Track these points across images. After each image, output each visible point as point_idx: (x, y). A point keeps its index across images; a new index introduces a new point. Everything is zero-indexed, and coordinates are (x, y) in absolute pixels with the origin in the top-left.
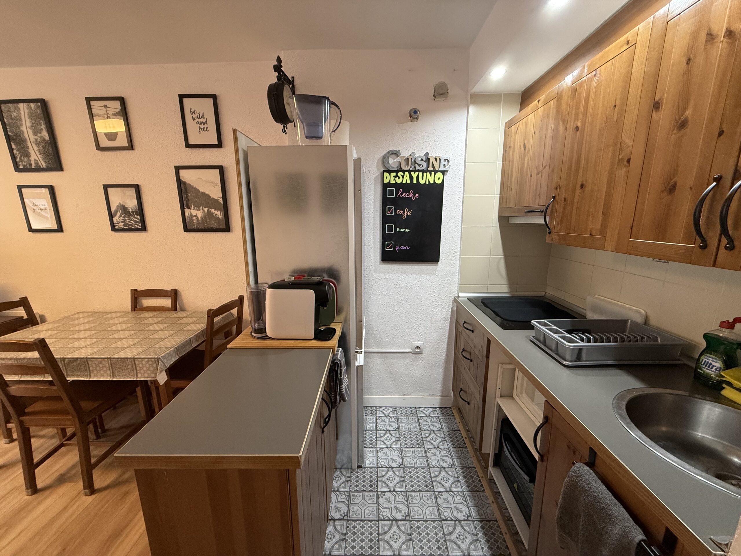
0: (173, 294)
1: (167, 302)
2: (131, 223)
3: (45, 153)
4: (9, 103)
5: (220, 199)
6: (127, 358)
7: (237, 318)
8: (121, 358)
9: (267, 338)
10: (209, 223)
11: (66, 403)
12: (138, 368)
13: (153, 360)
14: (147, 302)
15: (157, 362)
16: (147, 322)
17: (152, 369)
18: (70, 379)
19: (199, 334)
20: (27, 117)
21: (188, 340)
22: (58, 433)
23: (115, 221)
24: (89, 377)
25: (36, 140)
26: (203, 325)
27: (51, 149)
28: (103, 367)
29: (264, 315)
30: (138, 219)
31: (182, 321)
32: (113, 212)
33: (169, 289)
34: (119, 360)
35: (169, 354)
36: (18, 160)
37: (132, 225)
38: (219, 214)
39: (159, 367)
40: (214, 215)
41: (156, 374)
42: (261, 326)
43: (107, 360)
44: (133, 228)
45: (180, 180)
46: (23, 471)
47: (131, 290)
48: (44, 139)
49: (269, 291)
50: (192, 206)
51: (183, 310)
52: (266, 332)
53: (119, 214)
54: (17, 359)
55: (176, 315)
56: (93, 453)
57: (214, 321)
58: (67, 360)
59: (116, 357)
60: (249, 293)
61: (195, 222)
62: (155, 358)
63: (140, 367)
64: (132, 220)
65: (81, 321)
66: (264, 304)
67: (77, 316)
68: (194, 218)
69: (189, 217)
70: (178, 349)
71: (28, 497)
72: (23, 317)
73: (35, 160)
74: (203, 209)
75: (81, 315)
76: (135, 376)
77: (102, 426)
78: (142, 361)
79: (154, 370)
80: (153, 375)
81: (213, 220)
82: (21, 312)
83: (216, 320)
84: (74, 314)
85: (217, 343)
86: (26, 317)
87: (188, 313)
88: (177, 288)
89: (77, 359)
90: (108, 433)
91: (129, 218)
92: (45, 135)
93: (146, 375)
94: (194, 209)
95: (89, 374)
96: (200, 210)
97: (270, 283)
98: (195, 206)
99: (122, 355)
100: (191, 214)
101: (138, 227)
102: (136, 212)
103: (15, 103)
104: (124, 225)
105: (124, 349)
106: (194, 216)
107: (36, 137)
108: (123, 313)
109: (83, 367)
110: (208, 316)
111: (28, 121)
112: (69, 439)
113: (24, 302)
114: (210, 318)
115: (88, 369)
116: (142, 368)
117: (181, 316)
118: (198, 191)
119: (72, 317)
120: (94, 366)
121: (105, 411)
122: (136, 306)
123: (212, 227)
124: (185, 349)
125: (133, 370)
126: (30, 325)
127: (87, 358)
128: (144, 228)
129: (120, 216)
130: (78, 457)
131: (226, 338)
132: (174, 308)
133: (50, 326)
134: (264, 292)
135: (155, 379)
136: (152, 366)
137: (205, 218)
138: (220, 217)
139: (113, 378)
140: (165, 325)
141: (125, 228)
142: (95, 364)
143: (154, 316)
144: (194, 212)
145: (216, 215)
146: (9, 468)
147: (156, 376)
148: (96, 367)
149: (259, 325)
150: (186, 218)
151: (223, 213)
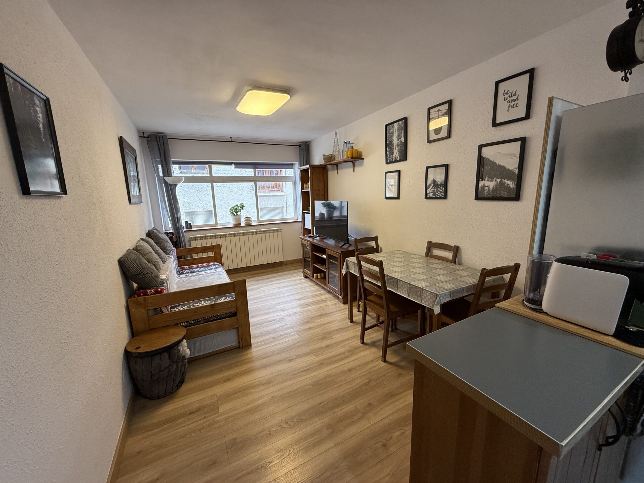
0: (455, 249)
1: (449, 255)
2: (438, 193)
3: (400, 151)
4: (390, 125)
5: (515, 169)
6: (418, 287)
7: (508, 284)
8: (415, 286)
9: (541, 311)
10: (498, 192)
11: (384, 302)
12: (423, 297)
13: (434, 294)
14: (437, 252)
15: (436, 296)
16: (433, 266)
17: (431, 300)
18: (388, 288)
19: (470, 287)
20: (396, 130)
21: (461, 288)
22: (376, 317)
23: (428, 192)
24: (396, 291)
25: (398, 143)
26: (474, 280)
27: (404, 148)
28: (405, 288)
29: (542, 288)
30: (442, 190)
31: (458, 273)
32: (428, 186)
33: (453, 245)
34: (414, 286)
35: (445, 294)
36: (388, 157)
37: (437, 195)
38: (511, 184)
39: (436, 301)
40: (506, 185)
41: (433, 305)
42: (537, 298)
43: (407, 284)
44: (438, 196)
45: (481, 156)
46: (361, 329)
47: (428, 241)
48: (402, 142)
49: (555, 266)
50: (487, 178)
51: (460, 264)
52: (541, 304)
53: (431, 186)
54: (369, 269)
55: (454, 267)
56: (390, 339)
57: (486, 280)
58: (389, 277)
59: (412, 284)
60: (529, 262)
61: (486, 191)
62: (435, 293)
63: (424, 296)
64: (439, 191)
65: (398, 256)
66: (546, 277)
67: (396, 252)
68: (486, 188)
69: (482, 188)
70: (452, 293)
71: (360, 344)
72: (373, 247)
73: (395, 156)
74: (496, 180)
75: (398, 252)
76: (421, 302)
77: (396, 326)
78: (427, 292)
79: (433, 302)
80: (431, 305)
81: (504, 190)
82: (373, 244)
83: (487, 279)
84: (395, 251)
85: (484, 299)
86: (375, 247)
87: (463, 268)
88: (459, 246)
89: (393, 278)
90: (397, 331)
91: (437, 189)
92: (403, 139)
93: (427, 303)
94: (488, 180)
95: (397, 289)
96: (493, 181)
97: (558, 257)
98: (489, 177)
99: (416, 284)
100: (484, 184)
101: (442, 196)
102: (442, 185)
103: (392, 124)
104: (433, 194)
105: (418, 280)
106: (486, 187)
107: (398, 142)
108: (420, 257)
109: (395, 284)
110: (481, 274)
111: (397, 132)
112: (381, 323)
113: (376, 239)
114: (483, 276)
115: (397, 286)
116: (425, 297)
117: (458, 268)
118: (496, 163)
119: (394, 252)
120: (400, 285)
121: (399, 316)
122: (428, 253)
123: (501, 196)
124: (457, 295)
125: (420, 297)
126: (376, 252)
127: (398, 279)
128: (445, 197)
129: (432, 188)
130: (383, 336)
131: (492, 298)
132: (454, 261)
133: (384, 255)
134: (549, 265)
135: (432, 308)
136: (432, 299)
137: (496, 187)
138: (512, 186)
139: (408, 297)
140: (446, 272)
141: (433, 196)
142: (401, 284)
143: (439, 263)
144: (487, 183)
145: (507, 185)
146: (356, 325)
147: (433, 306)
148: (401, 286)
149: (534, 296)
150: (479, 188)
151: (516, 183)
